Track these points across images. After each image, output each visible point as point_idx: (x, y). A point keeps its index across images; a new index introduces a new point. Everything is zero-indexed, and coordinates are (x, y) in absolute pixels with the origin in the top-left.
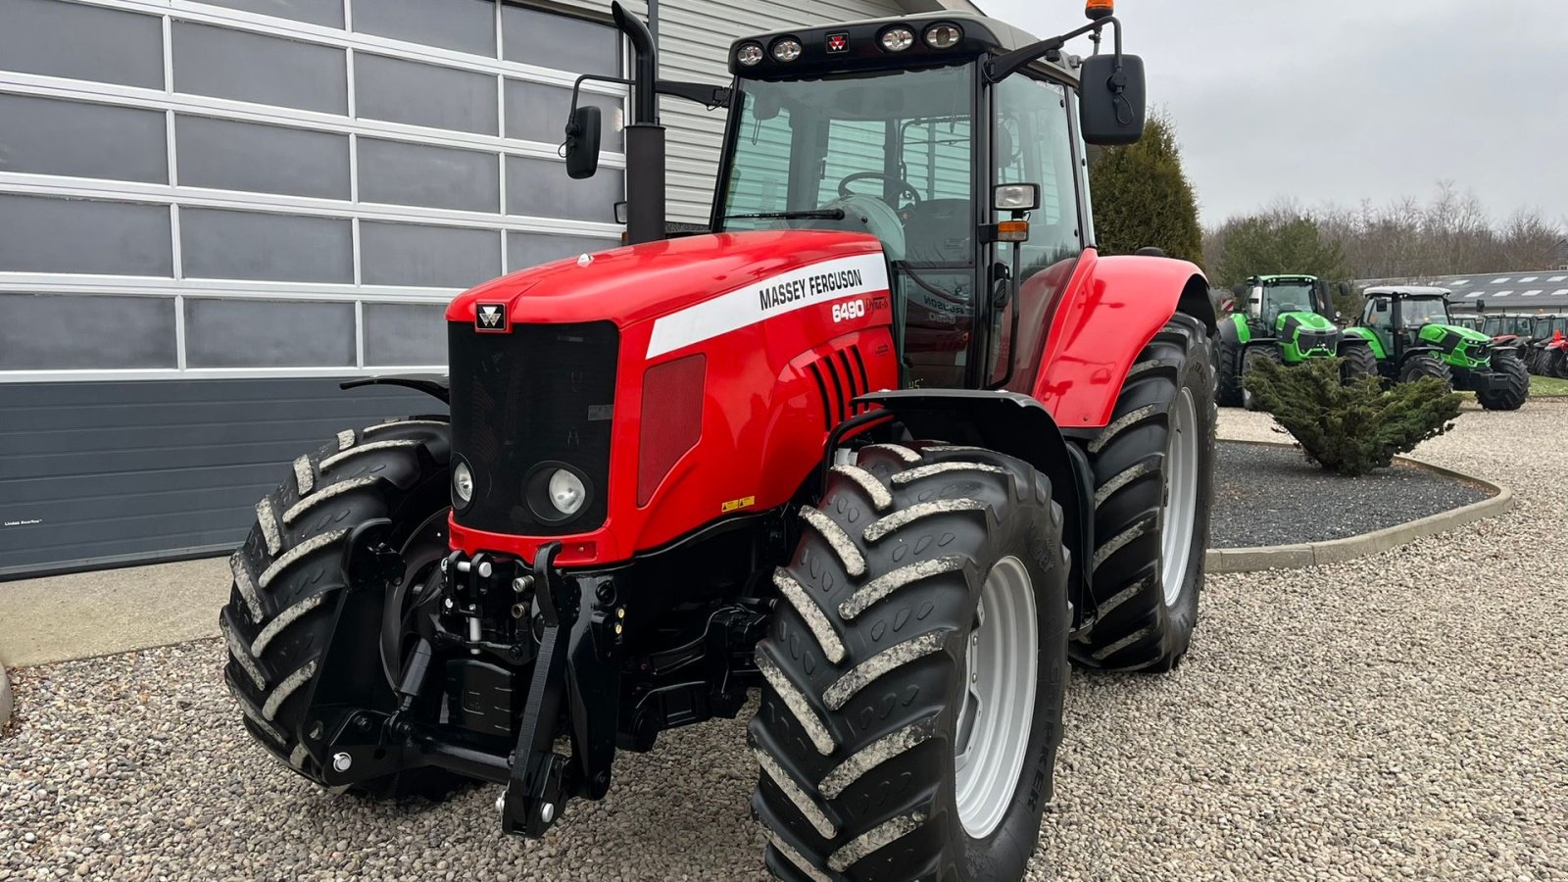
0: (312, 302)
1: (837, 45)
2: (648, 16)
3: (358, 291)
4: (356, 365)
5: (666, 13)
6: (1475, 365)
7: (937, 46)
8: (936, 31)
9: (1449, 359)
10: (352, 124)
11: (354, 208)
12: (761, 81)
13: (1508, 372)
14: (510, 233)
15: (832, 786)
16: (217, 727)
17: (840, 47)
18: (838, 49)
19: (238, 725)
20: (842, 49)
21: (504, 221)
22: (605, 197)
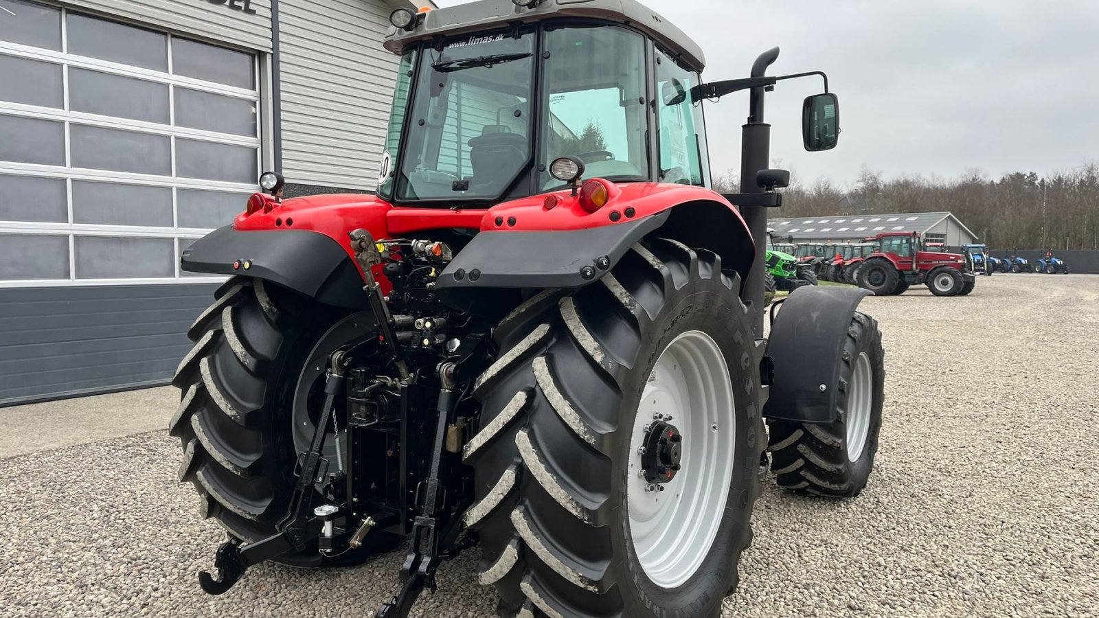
0: (38, 235)
2: (272, 49)
3: (71, 228)
4: (69, 278)
5: (284, 48)
6: (788, 275)
9: (773, 271)
10: (66, 115)
11: (67, 172)
13: (806, 279)
14: (179, 189)
21: (174, 181)
22: (244, 166)
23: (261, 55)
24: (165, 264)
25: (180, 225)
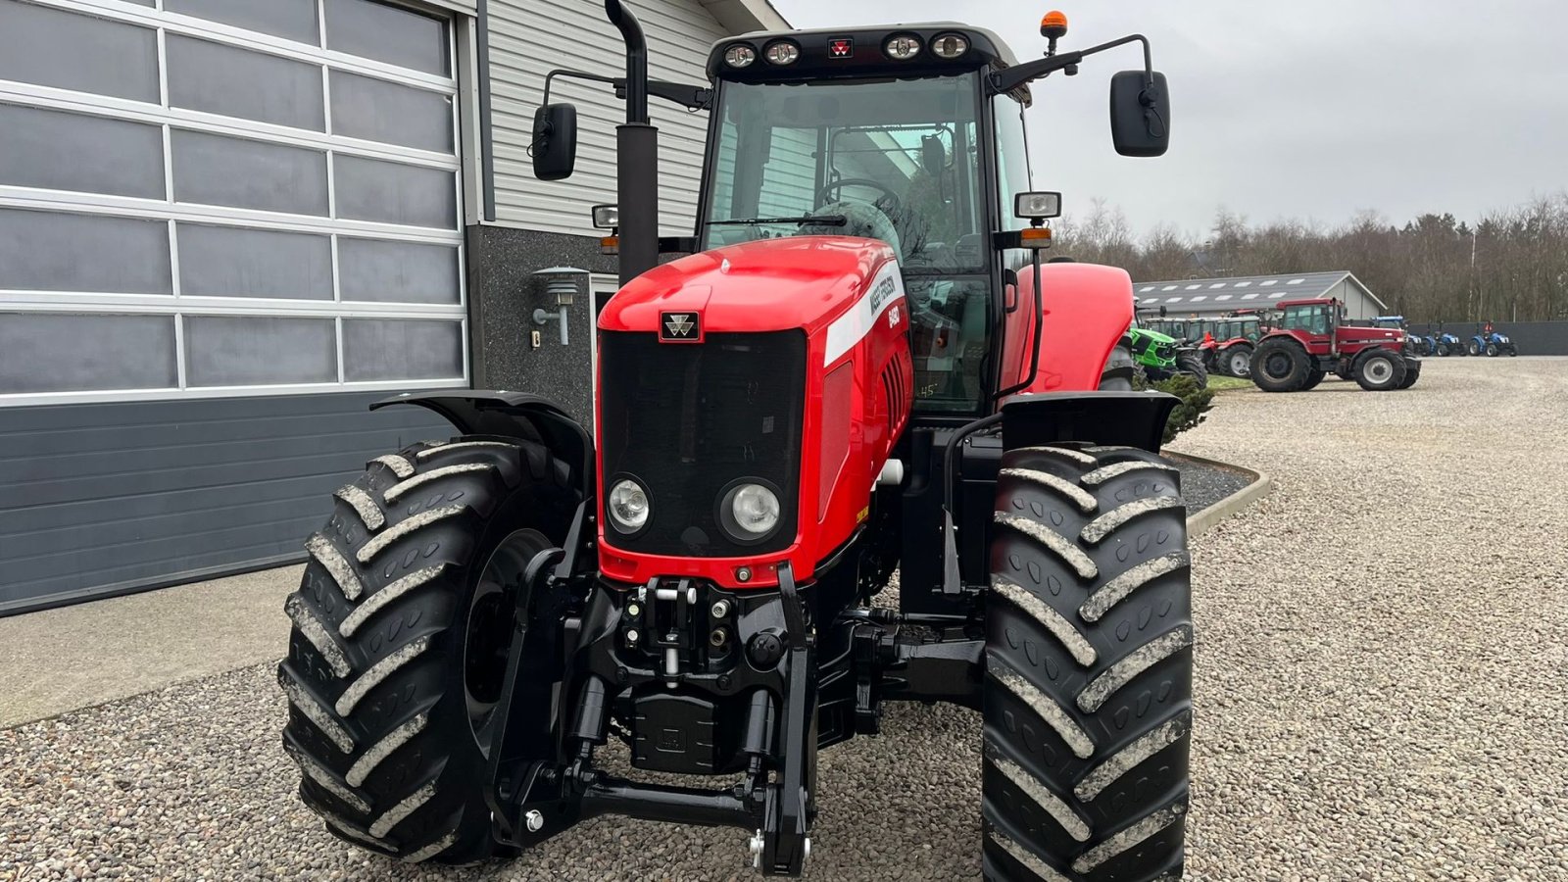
0: (125, 315)
1: (840, 51)
2: (477, 11)
3: (177, 303)
4: (177, 386)
5: (496, 9)
6: (1164, 364)
7: (943, 55)
8: (943, 40)
9: (1142, 359)
10: (165, 114)
11: (169, 209)
12: (740, 84)
13: (1190, 370)
14: (340, 238)
15: (1089, 789)
16: (181, 805)
17: (844, 53)
18: (841, 54)
19: (206, 801)
20: (846, 55)
21: (334, 225)
22: (435, 200)
23: (459, 19)
24: (321, 362)
25: (344, 297)
